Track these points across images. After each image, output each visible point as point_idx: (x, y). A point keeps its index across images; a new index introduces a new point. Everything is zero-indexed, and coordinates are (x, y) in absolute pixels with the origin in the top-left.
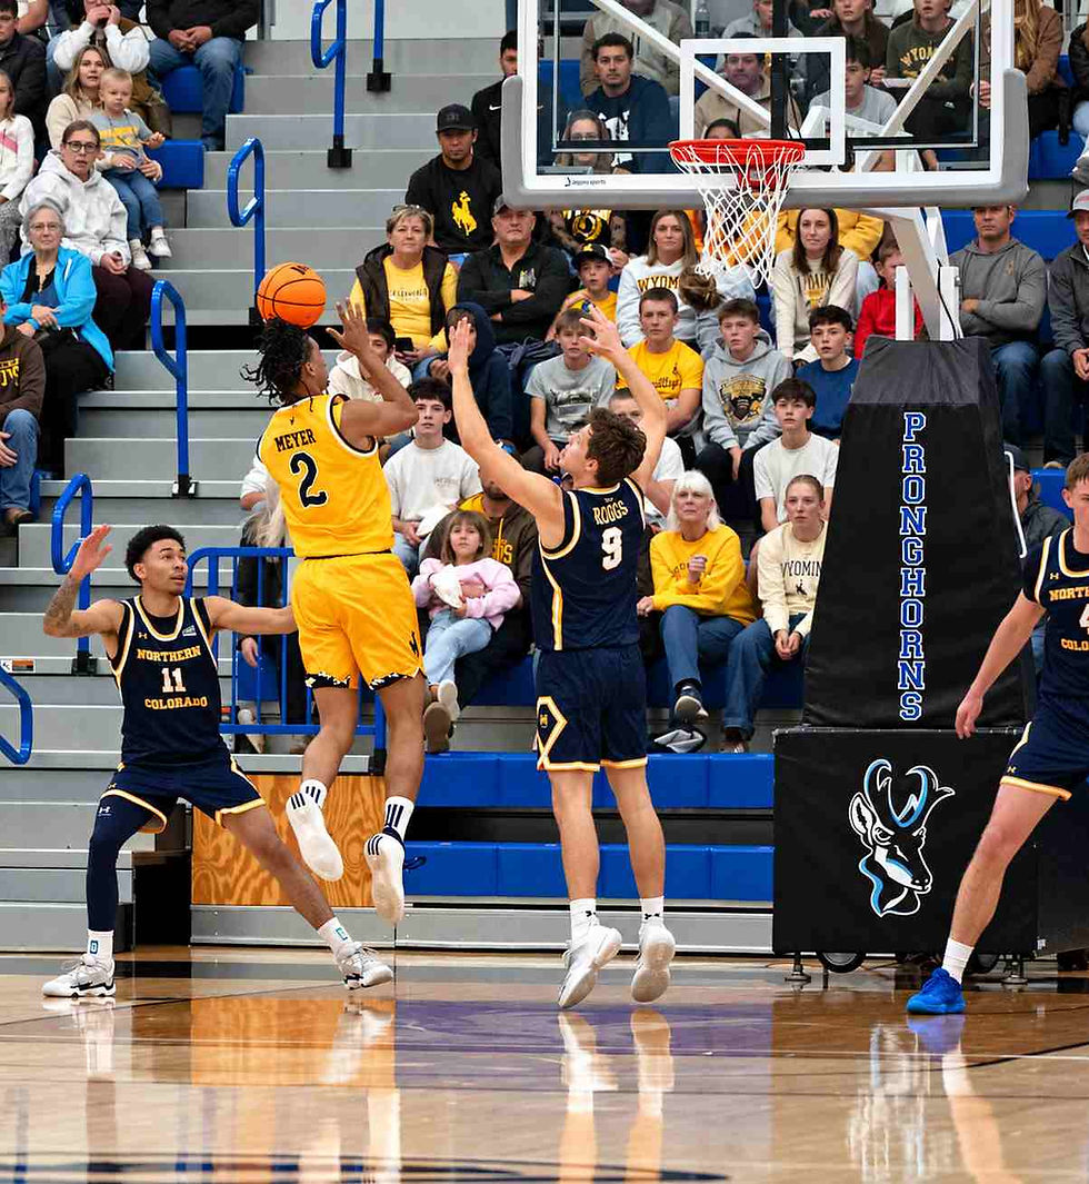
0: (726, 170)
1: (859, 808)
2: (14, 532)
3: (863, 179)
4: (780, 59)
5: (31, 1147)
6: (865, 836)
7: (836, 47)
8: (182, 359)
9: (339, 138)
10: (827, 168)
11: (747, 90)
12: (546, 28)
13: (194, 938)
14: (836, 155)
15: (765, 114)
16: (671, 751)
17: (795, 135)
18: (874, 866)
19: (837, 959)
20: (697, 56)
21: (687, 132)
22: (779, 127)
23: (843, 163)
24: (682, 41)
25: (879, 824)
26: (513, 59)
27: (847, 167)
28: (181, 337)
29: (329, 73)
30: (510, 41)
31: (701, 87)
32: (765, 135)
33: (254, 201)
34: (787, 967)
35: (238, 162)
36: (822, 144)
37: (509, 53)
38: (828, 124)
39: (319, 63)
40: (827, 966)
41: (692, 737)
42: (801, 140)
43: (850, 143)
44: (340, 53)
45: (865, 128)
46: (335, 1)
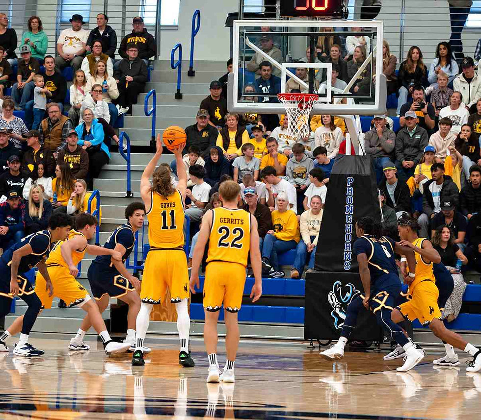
0: (294, 103)
1: (331, 296)
3: (337, 106)
4: (312, 70)
5: (77, 393)
6: (333, 304)
7: (329, 66)
8: (129, 155)
9: (179, 90)
10: (325, 103)
11: (302, 79)
12: (241, 58)
14: (328, 98)
15: (307, 86)
16: (274, 278)
17: (316, 93)
18: (335, 314)
19: (324, 342)
20: (287, 68)
21: (283, 91)
22: (311, 89)
23: (330, 101)
24: (282, 64)
25: (337, 301)
26: (231, 67)
27: (331, 103)
29: (176, 70)
30: (230, 62)
31: (288, 78)
32: (307, 92)
33: (152, 109)
34: (308, 344)
35: (148, 97)
36: (325, 95)
37: (230, 65)
38: (326, 90)
39: (173, 67)
40: (320, 344)
41: (281, 274)
42: (318, 94)
43: (333, 94)
44: (179, 64)
45: (337, 91)
46: (178, 48)
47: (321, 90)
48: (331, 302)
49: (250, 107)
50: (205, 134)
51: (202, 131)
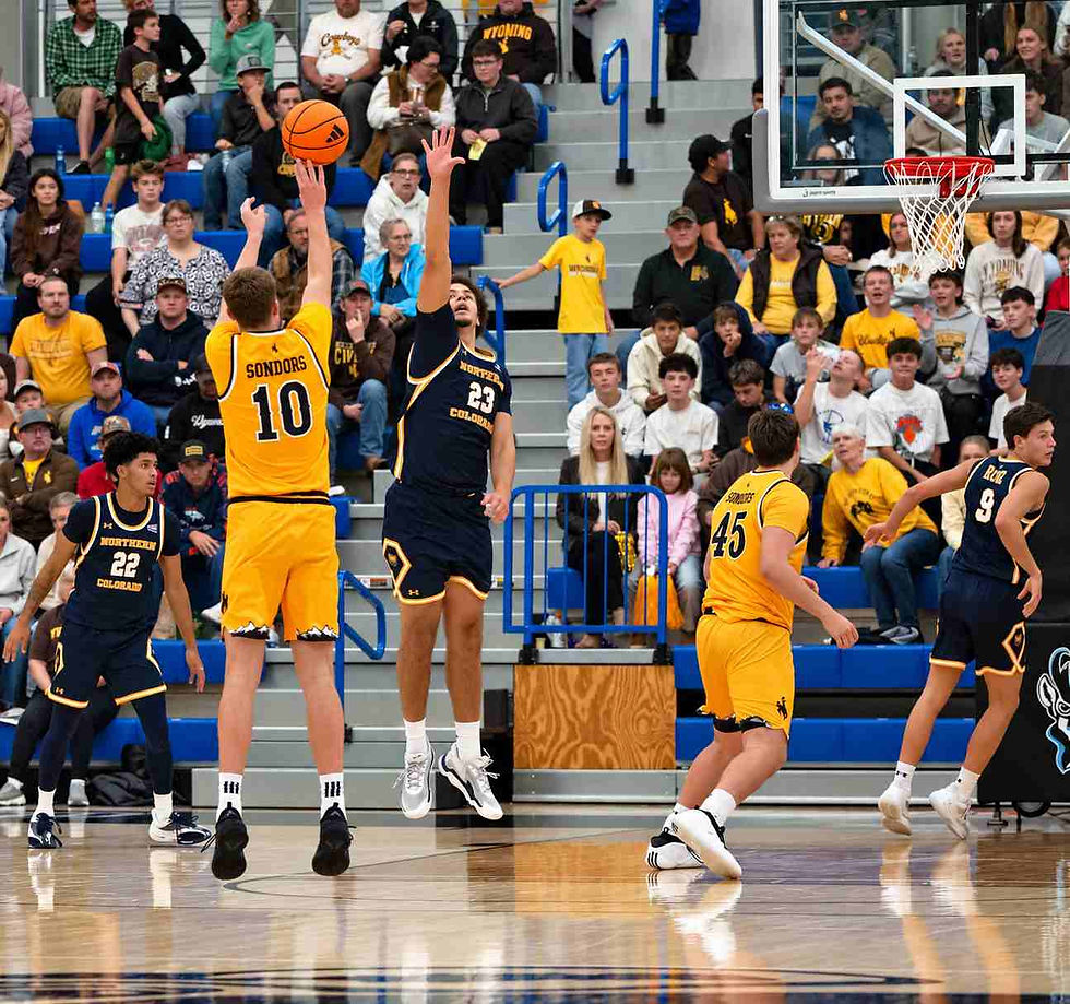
0: (927, 181)
1: (1045, 686)
2: (371, 475)
3: (1040, 187)
4: (973, 93)
5: (389, 963)
6: (1050, 708)
7: (1017, 82)
8: (501, 336)
9: (623, 161)
10: (1012, 179)
12: (786, 71)
13: (516, 797)
14: (1019, 168)
16: (893, 643)
17: (986, 153)
18: (1057, 732)
19: (1029, 806)
20: (906, 91)
21: (900, 152)
22: (973, 148)
23: (1024, 174)
24: (895, 80)
25: (1060, 699)
26: (761, 100)
27: (1029, 177)
28: (500, 321)
29: (616, 109)
32: (961, 152)
33: (558, 211)
34: (989, 815)
35: (546, 182)
36: (1009, 160)
39: (606, 101)
40: (1021, 812)
41: (911, 632)
42: (991, 157)
43: (1030, 159)
44: (624, 94)
46: (619, 51)
47: (998, 147)
48: (1045, 702)
49: (813, 197)
50: (697, 273)
51: (689, 264)
